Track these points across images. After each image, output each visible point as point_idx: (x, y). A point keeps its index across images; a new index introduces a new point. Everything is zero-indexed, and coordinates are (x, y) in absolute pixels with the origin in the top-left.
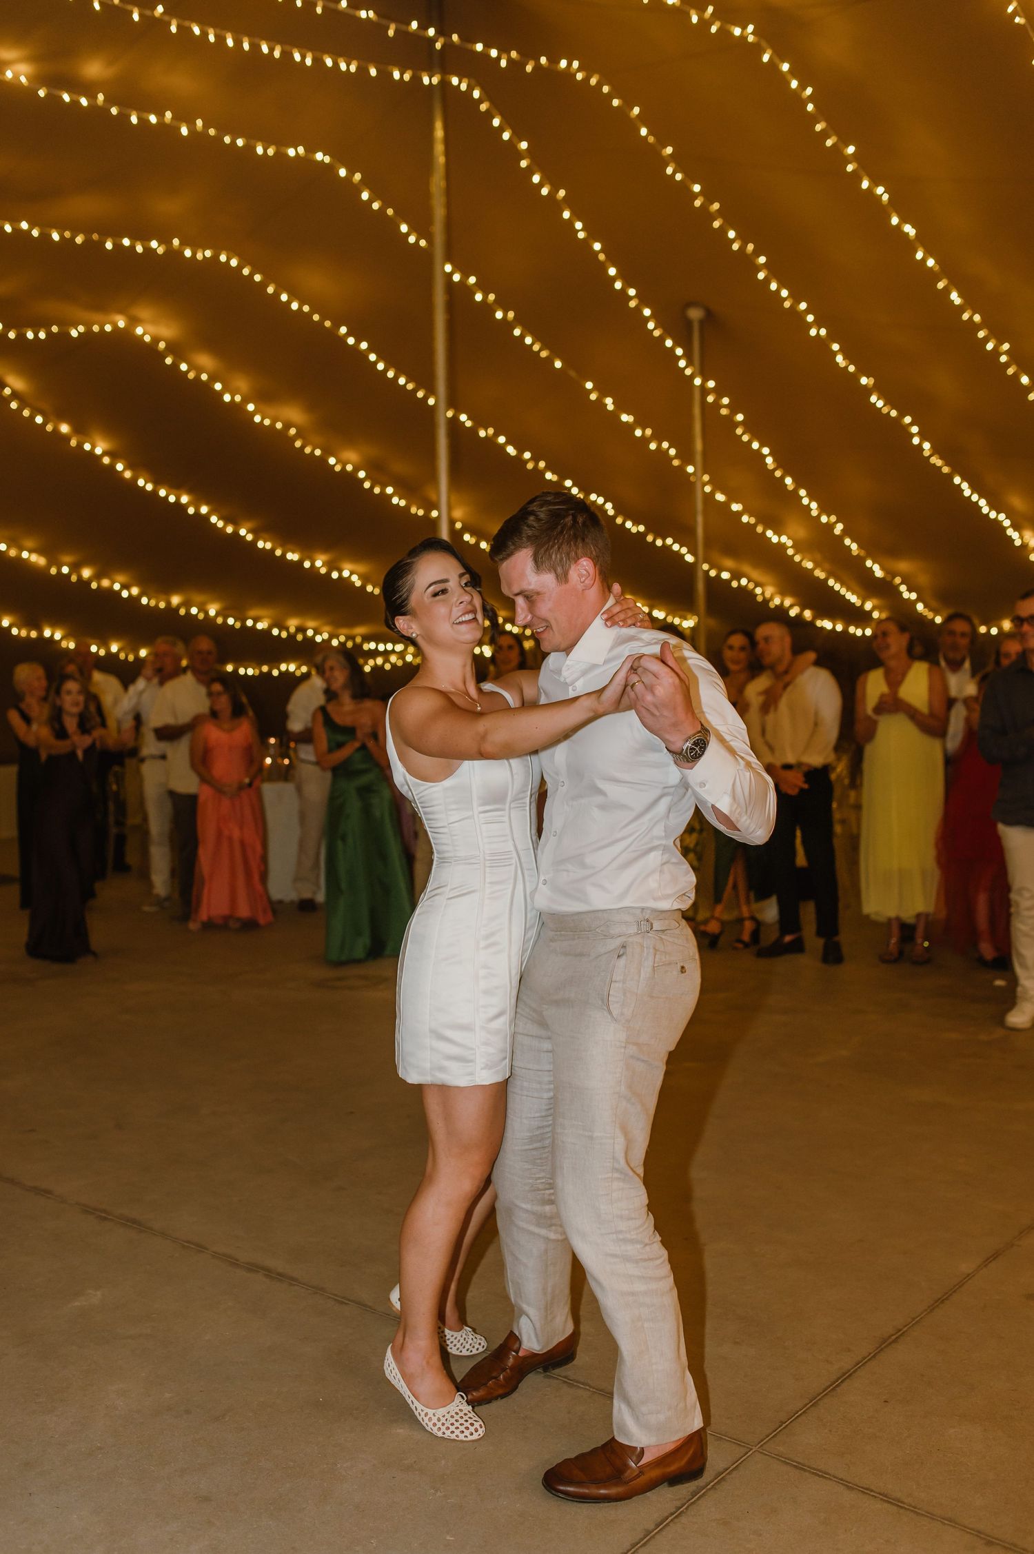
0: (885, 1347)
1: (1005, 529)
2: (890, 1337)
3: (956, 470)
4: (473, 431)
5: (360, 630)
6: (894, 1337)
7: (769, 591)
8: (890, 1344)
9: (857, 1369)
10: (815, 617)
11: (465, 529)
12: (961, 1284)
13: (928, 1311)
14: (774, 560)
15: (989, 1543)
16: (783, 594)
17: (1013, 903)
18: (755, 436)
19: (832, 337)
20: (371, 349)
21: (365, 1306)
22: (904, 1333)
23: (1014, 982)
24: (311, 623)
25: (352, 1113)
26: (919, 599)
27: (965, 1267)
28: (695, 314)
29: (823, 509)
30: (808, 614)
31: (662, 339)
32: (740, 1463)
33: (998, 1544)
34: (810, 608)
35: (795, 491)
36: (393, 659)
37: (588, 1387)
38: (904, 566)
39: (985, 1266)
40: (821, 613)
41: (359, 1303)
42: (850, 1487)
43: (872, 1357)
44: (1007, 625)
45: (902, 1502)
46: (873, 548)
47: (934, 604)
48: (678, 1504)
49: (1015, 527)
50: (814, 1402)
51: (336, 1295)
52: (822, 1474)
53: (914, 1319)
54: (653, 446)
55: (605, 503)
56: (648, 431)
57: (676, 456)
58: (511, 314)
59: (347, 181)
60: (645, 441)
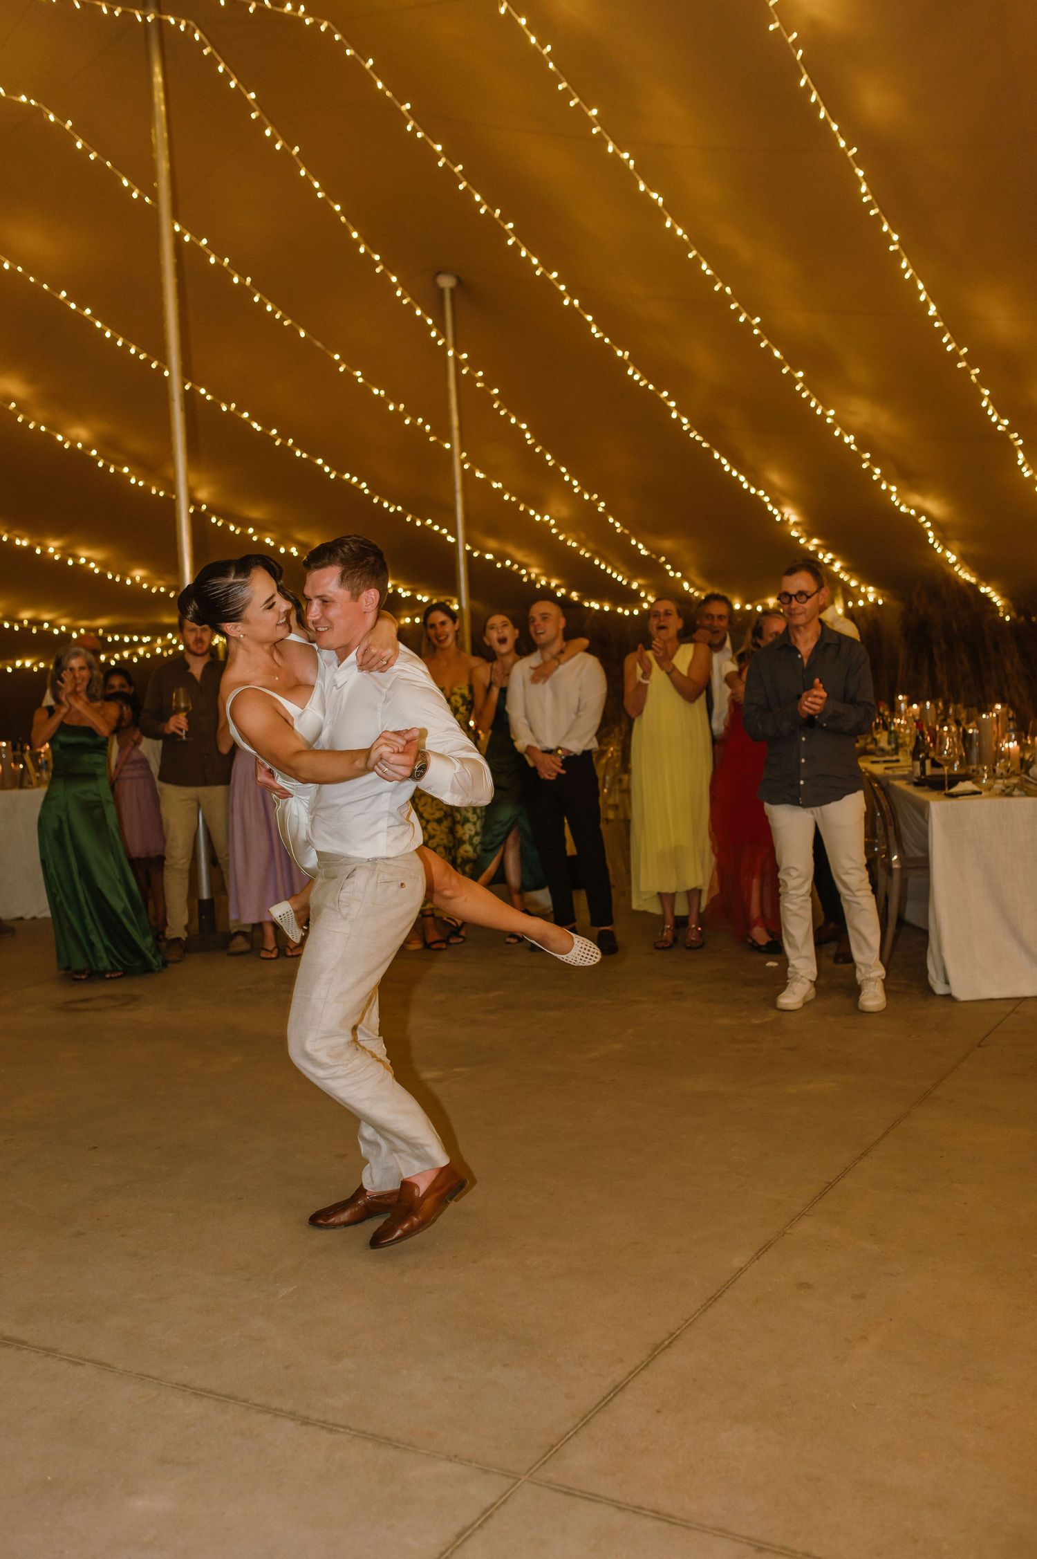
0: (658, 1354)
1: (765, 505)
2: (663, 1342)
3: (715, 445)
4: (215, 406)
5: (102, 622)
6: (666, 1343)
7: (534, 572)
8: (663, 1350)
9: (629, 1381)
10: (582, 598)
11: (212, 510)
12: (733, 1280)
13: (702, 1310)
14: (539, 541)
15: (760, 1550)
16: (549, 575)
17: (781, 882)
18: (512, 410)
19: (586, 307)
20: (95, 315)
21: (101, 1364)
22: (676, 1337)
23: (785, 963)
24: (46, 616)
25: (95, 1148)
26: (684, 578)
27: (738, 1262)
28: (446, 282)
29: (585, 487)
30: (574, 595)
31: (410, 308)
32: (509, 1496)
33: (768, 1550)
34: (577, 590)
35: (555, 468)
36: (141, 651)
37: (348, 1431)
38: (667, 544)
39: (757, 1259)
40: (589, 594)
41: (96, 1362)
42: (620, 1507)
43: (645, 1366)
44: (772, 602)
45: (674, 1517)
46: (638, 527)
47: (699, 582)
48: (443, 1549)
49: (776, 503)
50: (586, 1420)
51: (71, 1356)
52: (592, 1498)
53: (687, 1321)
54: (407, 422)
55: (359, 482)
56: (402, 406)
57: (432, 432)
58: (249, 280)
59: (58, 127)
60: (399, 416)
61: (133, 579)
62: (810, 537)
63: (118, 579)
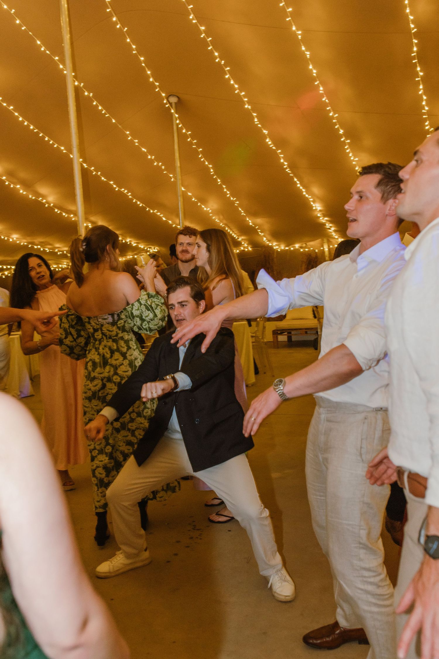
1: (310, 202)
3: (296, 175)
18: (207, 159)
19: (254, 109)
20: (15, 109)
26: (264, 235)
28: (173, 100)
29: (232, 194)
31: (169, 109)
35: (221, 185)
46: (252, 212)
49: (315, 201)
54: (155, 164)
55: (128, 193)
56: (153, 157)
57: (165, 170)
58: (91, 94)
59: (8, 12)
60: (152, 161)
61: (13, 239)
62: (324, 216)
63: (6, 239)
